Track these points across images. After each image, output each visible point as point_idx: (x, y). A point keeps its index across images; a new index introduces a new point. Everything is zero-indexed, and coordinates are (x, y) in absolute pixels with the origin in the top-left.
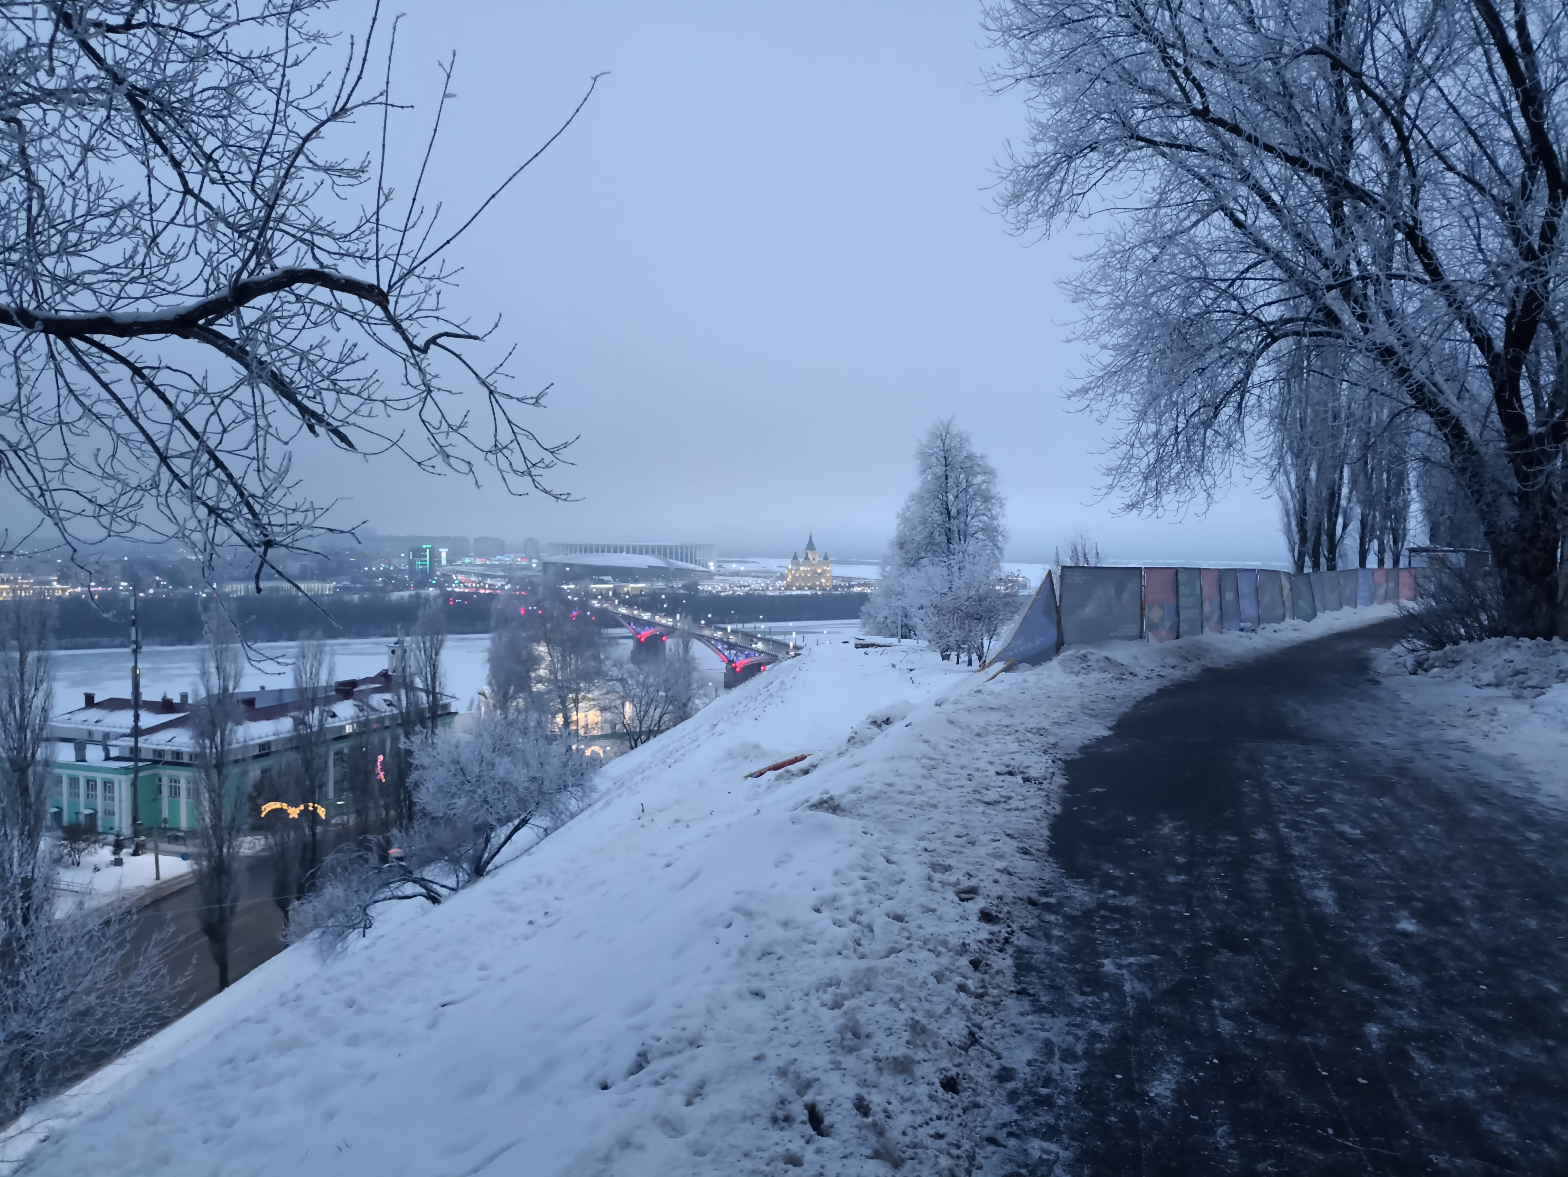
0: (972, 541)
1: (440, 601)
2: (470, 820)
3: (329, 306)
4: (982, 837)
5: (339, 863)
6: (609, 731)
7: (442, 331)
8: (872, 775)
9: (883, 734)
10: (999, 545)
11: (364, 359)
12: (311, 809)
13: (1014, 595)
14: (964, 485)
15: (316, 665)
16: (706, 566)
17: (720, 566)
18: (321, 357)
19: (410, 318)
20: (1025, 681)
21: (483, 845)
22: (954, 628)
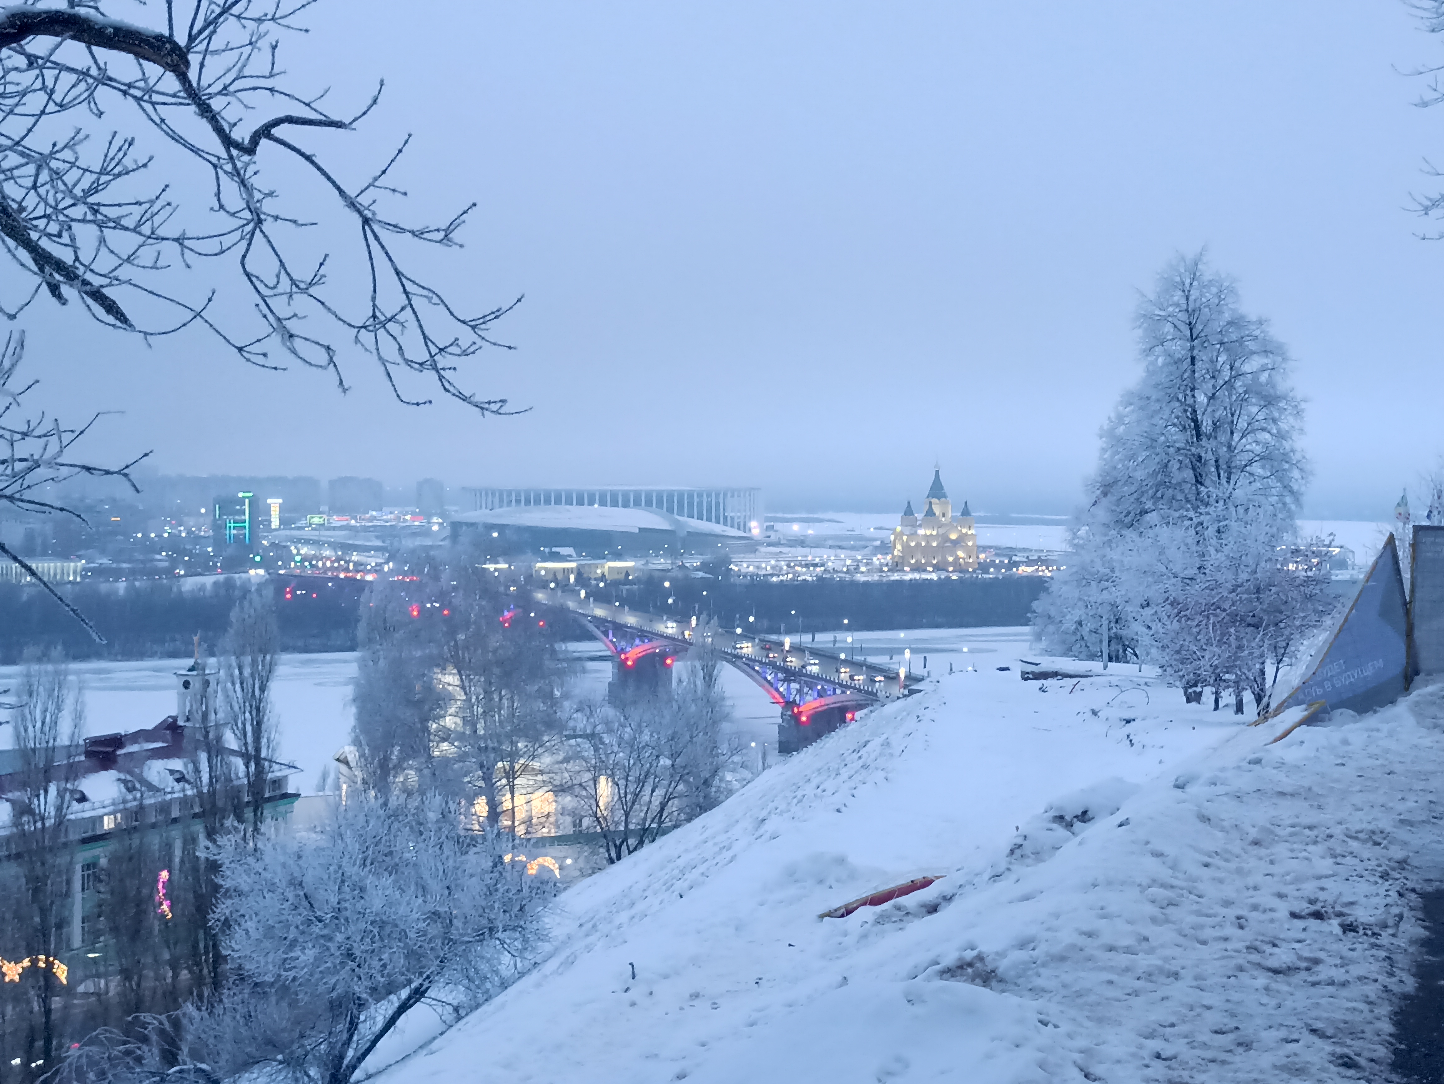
0: (1243, 480)
1: (269, 592)
2: (321, 988)
3: (85, 74)
4: (1264, 1034)
5: (92, 1063)
6: (570, 830)
7: (282, 115)
8: (1057, 916)
9: (1078, 839)
10: (1295, 487)
11: (145, 165)
12: (42, 965)
13: (1326, 581)
14: (1226, 375)
15: (51, 707)
16: (746, 528)
17: (770, 528)
18: (73, 165)
19: (224, 91)
20: (1345, 742)
21: (345, 1036)
22: (1209, 643)
